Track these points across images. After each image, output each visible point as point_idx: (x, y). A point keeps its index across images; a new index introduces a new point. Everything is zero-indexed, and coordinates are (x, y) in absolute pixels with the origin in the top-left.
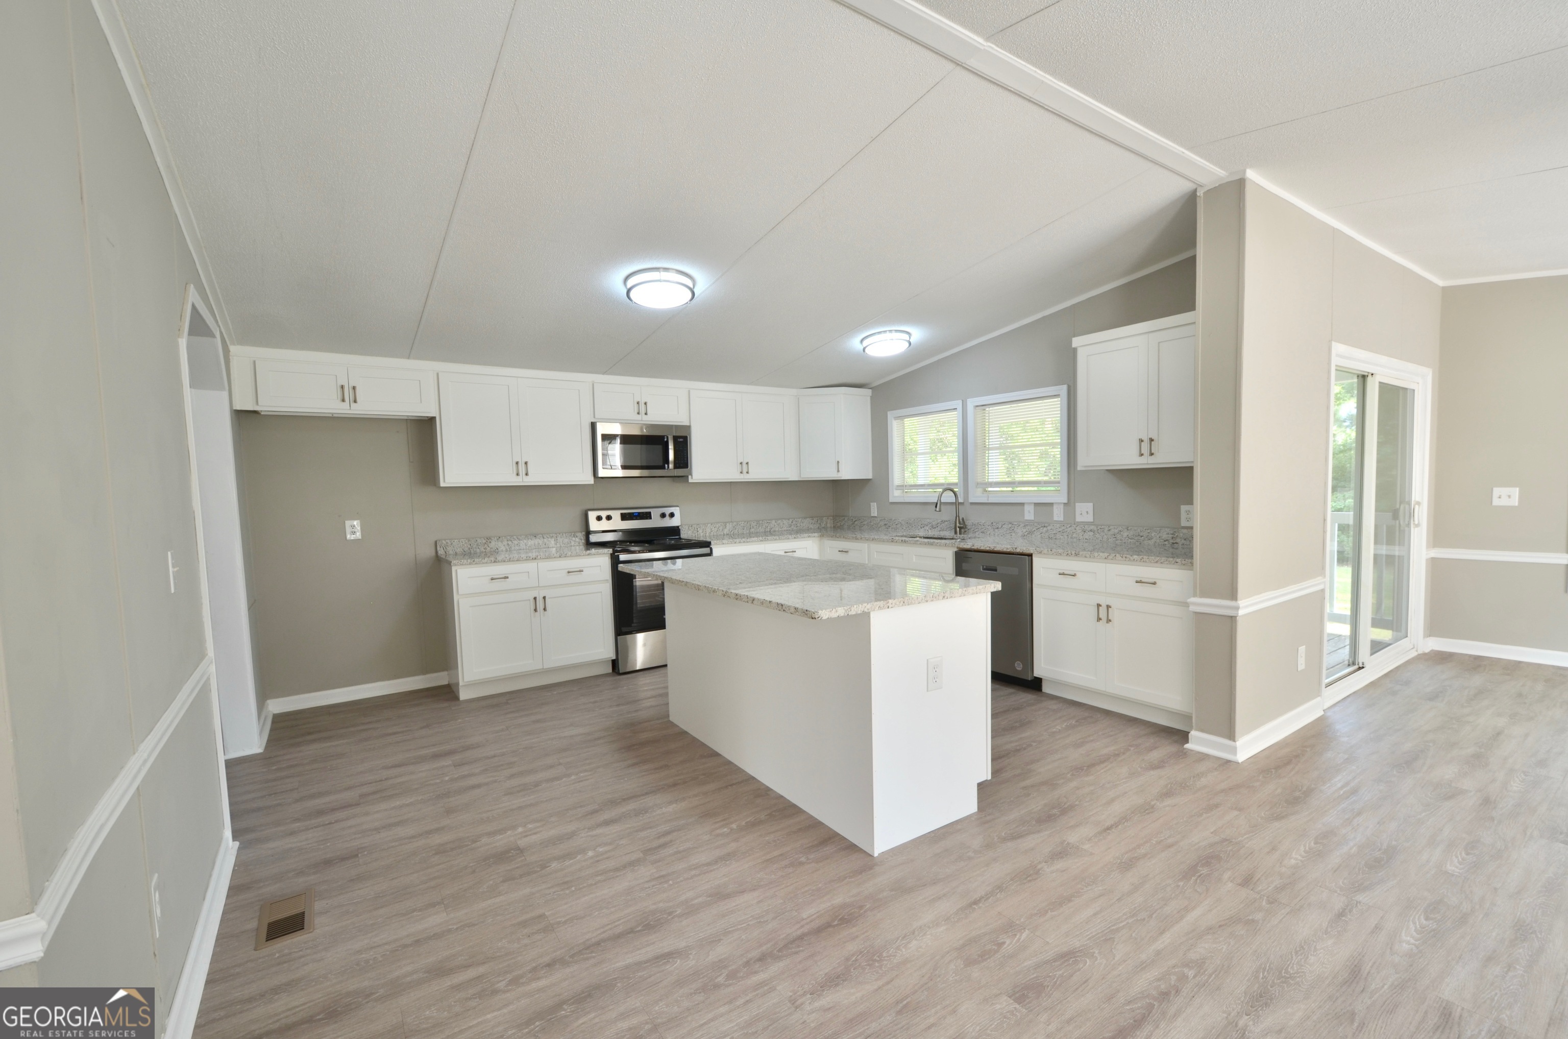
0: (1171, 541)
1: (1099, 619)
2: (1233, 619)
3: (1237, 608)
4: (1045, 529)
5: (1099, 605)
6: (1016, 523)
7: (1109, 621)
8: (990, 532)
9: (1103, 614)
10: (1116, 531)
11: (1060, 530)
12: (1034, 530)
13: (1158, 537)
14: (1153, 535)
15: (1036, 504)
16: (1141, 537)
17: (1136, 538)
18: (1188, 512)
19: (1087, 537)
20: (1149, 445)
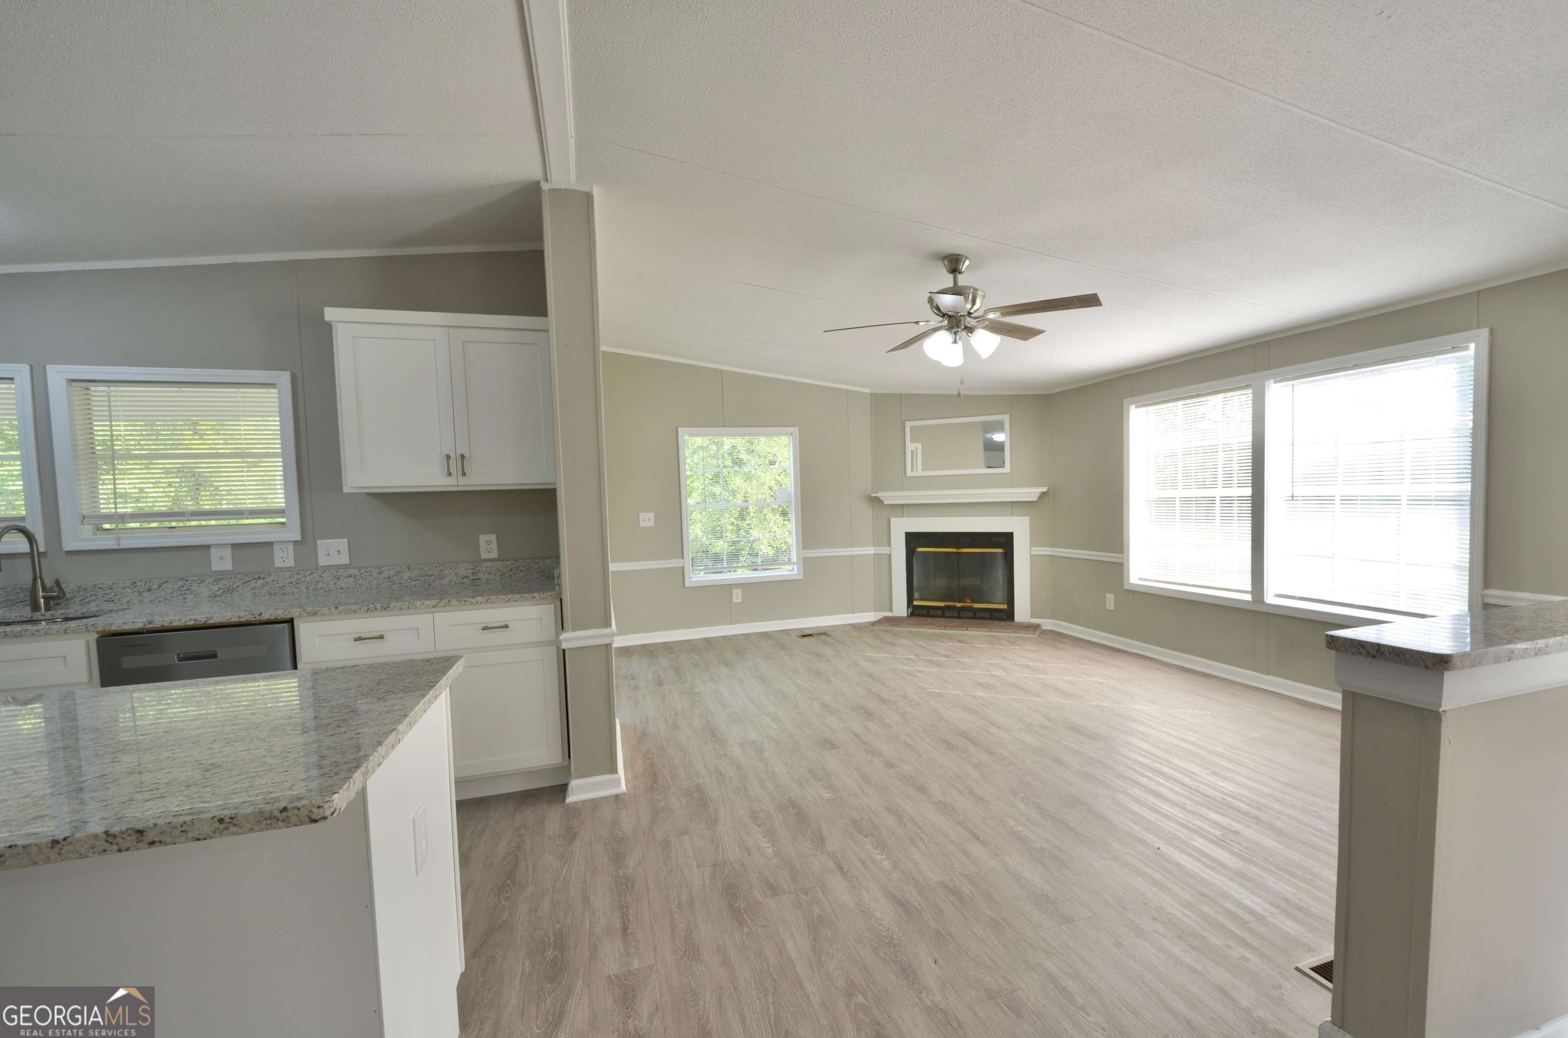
0: (472, 577)
4: (260, 582)
6: (195, 578)
8: (129, 598)
10: (392, 573)
11: (292, 580)
12: (235, 585)
13: (453, 574)
14: (446, 572)
15: (235, 546)
16: (430, 577)
17: (423, 579)
18: (488, 543)
19: (343, 586)
20: (460, 463)
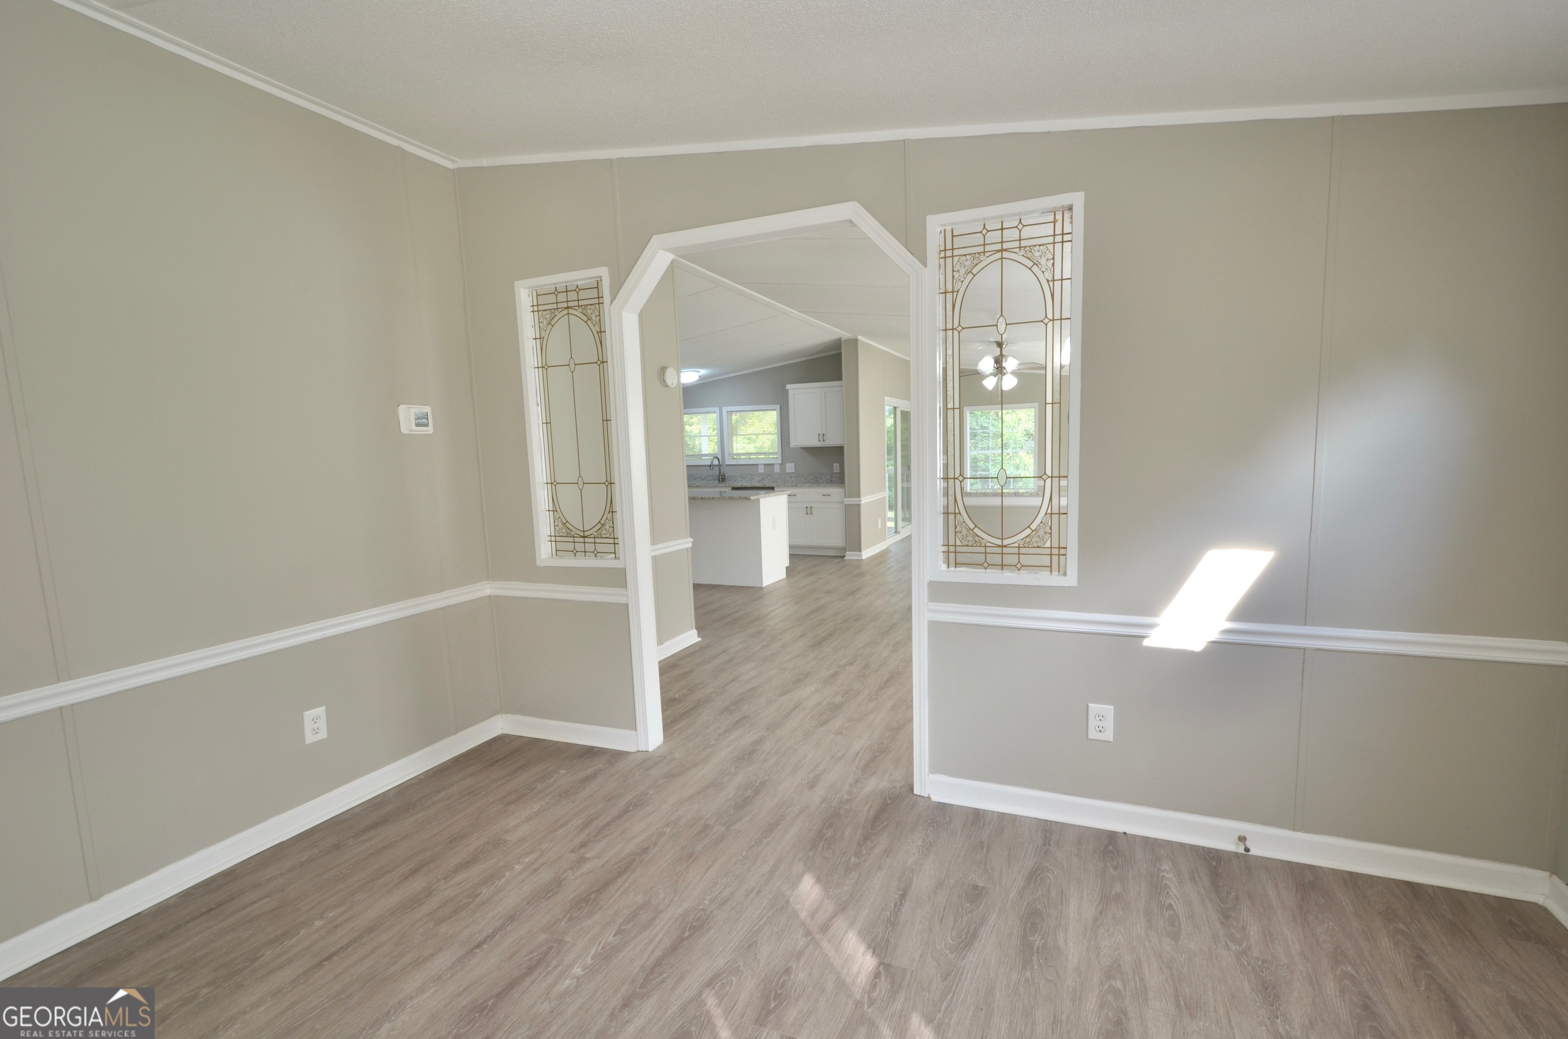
0: (831, 479)
1: (807, 514)
2: (859, 505)
3: (861, 501)
4: (770, 477)
5: (807, 507)
6: (754, 475)
7: (811, 514)
9: (809, 511)
10: (806, 474)
11: (779, 477)
12: (764, 478)
13: (825, 478)
14: (822, 477)
15: (765, 464)
19: (793, 480)
20: (823, 436)
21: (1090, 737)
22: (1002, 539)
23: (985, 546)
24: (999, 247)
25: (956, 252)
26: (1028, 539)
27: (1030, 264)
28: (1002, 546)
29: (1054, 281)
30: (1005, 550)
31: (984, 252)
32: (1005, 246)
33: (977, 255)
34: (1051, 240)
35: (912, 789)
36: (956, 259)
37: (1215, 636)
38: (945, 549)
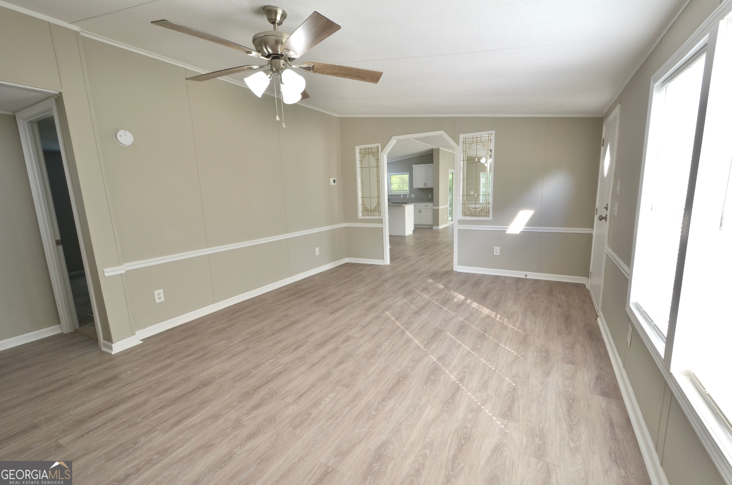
2: (438, 209)
3: (439, 208)
5: (419, 210)
7: (421, 212)
9: (420, 212)
15: (404, 195)
17: (422, 199)
19: (413, 200)
20: (425, 184)
21: (494, 254)
22: (476, 210)
23: (472, 211)
24: (476, 142)
25: (466, 143)
26: (481, 210)
27: (483, 146)
28: (476, 211)
29: (488, 150)
30: (476, 212)
31: (473, 143)
32: (478, 142)
33: (471, 143)
34: (488, 141)
35: (453, 270)
36: (466, 144)
37: (521, 230)
38: (462, 212)
